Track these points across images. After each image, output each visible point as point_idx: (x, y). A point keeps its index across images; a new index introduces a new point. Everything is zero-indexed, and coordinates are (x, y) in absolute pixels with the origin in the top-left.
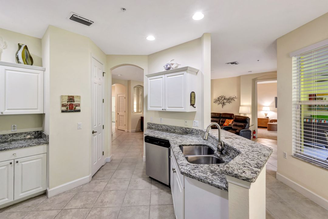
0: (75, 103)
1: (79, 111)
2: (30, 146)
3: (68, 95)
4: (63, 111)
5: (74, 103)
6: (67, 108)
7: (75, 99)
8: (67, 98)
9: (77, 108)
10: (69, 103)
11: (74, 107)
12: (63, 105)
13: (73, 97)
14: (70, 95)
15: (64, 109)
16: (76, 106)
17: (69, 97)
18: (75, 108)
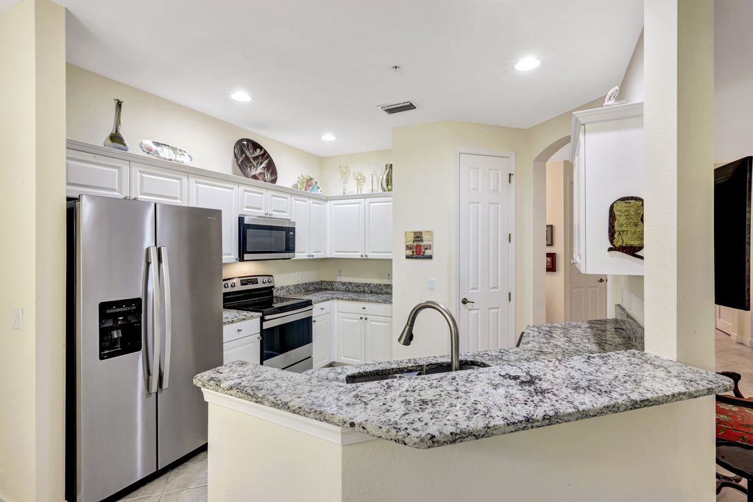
0: (425, 243)
1: (430, 257)
2: (377, 302)
3: (413, 230)
4: (408, 257)
5: (422, 244)
6: (413, 252)
7: (425, 237)
8: (412, 235)
9: (428, 252)
10: (415, 244)
11: (423, 250)
12: (408, 248)
13: (421, 233)
14: (417, 230)
15: (409, 252)
16: (425, 249)
17: (415, 233)
18: (424, 252)
